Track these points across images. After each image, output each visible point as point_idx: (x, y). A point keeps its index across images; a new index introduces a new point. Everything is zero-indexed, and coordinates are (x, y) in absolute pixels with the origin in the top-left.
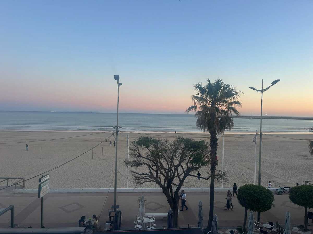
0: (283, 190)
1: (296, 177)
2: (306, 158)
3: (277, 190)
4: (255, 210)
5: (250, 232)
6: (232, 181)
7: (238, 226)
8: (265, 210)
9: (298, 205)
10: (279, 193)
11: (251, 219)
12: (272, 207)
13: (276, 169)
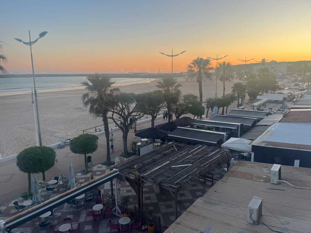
0: (65, 143)
1: (75, 128)
2: (82, 110)
3: (59, 144)
4: (39, 172)
5: (35, 195)
6: (11, 148)
7: (23, 194)
8: (48, 168)
9: (79, 153)
10: (61, 147)
11: (35, 182)
12: (55, 163)
13: (58, 125)
